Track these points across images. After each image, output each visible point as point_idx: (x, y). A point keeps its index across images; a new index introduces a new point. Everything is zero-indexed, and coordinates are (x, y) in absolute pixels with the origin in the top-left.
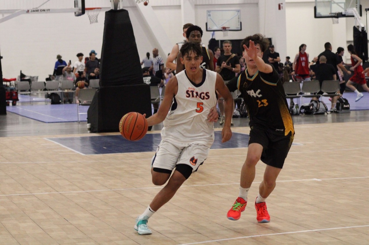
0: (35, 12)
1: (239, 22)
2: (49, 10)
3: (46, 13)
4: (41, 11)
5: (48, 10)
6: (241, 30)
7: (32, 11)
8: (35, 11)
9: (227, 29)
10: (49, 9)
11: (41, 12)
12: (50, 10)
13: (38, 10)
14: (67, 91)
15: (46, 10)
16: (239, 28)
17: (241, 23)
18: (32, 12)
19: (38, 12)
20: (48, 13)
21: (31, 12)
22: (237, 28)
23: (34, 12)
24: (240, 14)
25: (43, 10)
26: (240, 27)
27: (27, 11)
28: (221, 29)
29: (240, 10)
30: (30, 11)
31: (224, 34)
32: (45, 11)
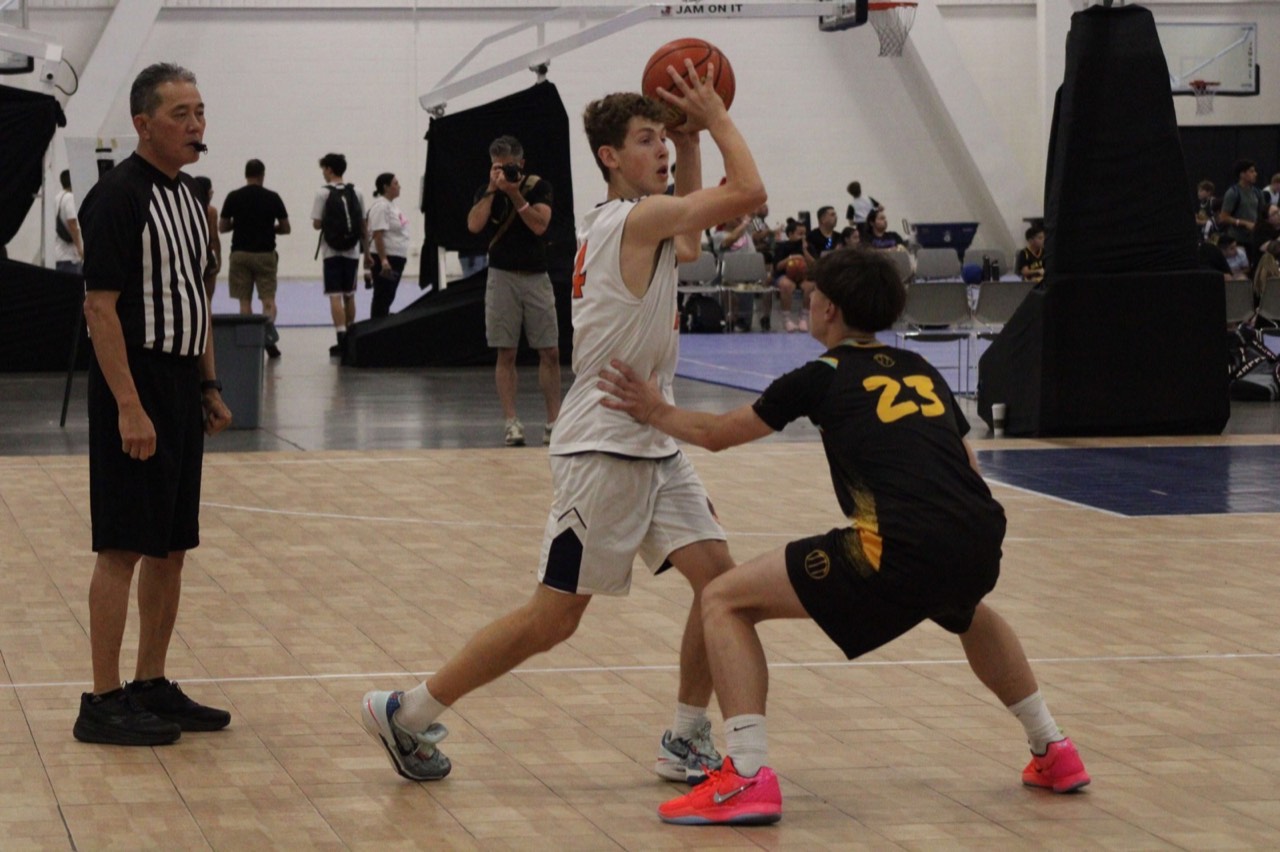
0: (693, 15)
1: (1250, 65)
2: (739, 6)
3: (729, 17)
4: (713, 9)
5: (736, 8)
6: (1257, 92)
7: (681, 8)
8: (692, 9)
9: (1210, 88)
10: (739, 2)
11: (712, 14)
12: (741, 8)
13: (702, 7)
14: (746, 288)
15: (729, 9)
16: (1250, 85)
17: (1257, 68)
18: (682, 15)
19: (700, 14)
20: (734, 17)
21: (678, 13)
22: (1243, 85)
23: (688, 14)
24: (1256, 37)
25: (720, 7)
26: (1253, 81)
27: (664, 9)
28: (1189, 88)
29: (1255, 24)
30: (673, 12)
31: (1199, 106)
32: (724, 10)
